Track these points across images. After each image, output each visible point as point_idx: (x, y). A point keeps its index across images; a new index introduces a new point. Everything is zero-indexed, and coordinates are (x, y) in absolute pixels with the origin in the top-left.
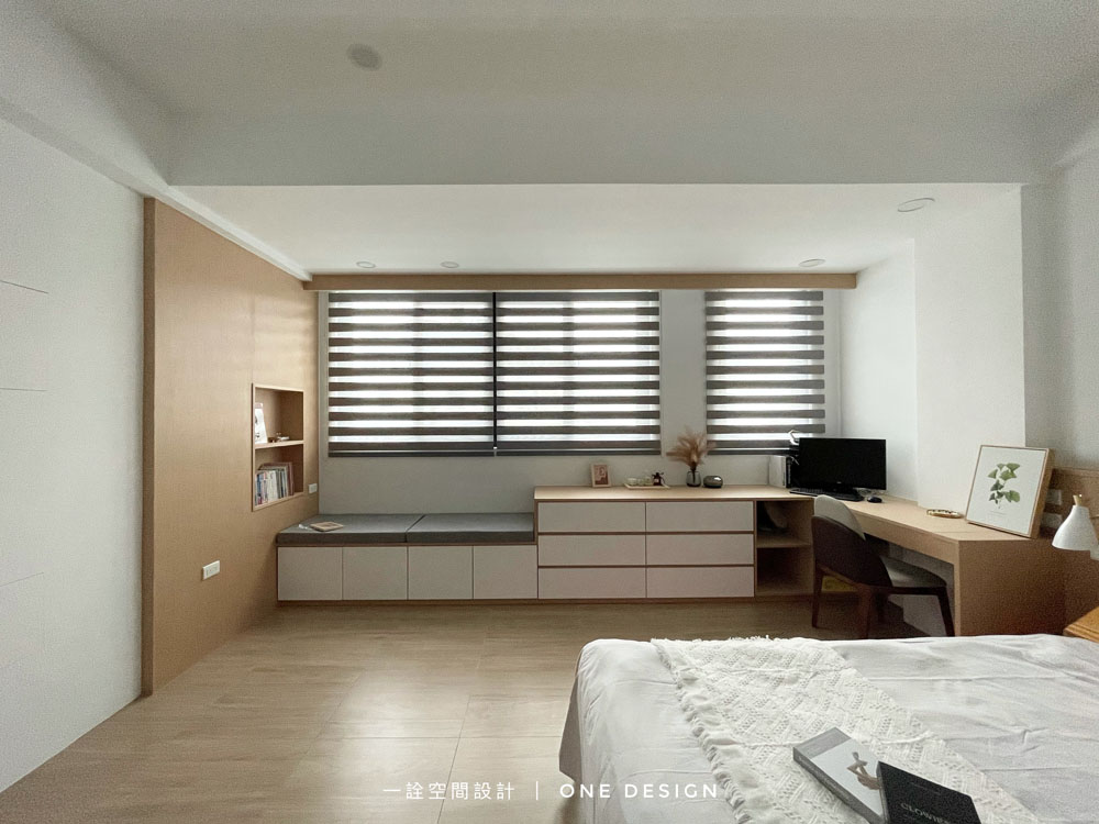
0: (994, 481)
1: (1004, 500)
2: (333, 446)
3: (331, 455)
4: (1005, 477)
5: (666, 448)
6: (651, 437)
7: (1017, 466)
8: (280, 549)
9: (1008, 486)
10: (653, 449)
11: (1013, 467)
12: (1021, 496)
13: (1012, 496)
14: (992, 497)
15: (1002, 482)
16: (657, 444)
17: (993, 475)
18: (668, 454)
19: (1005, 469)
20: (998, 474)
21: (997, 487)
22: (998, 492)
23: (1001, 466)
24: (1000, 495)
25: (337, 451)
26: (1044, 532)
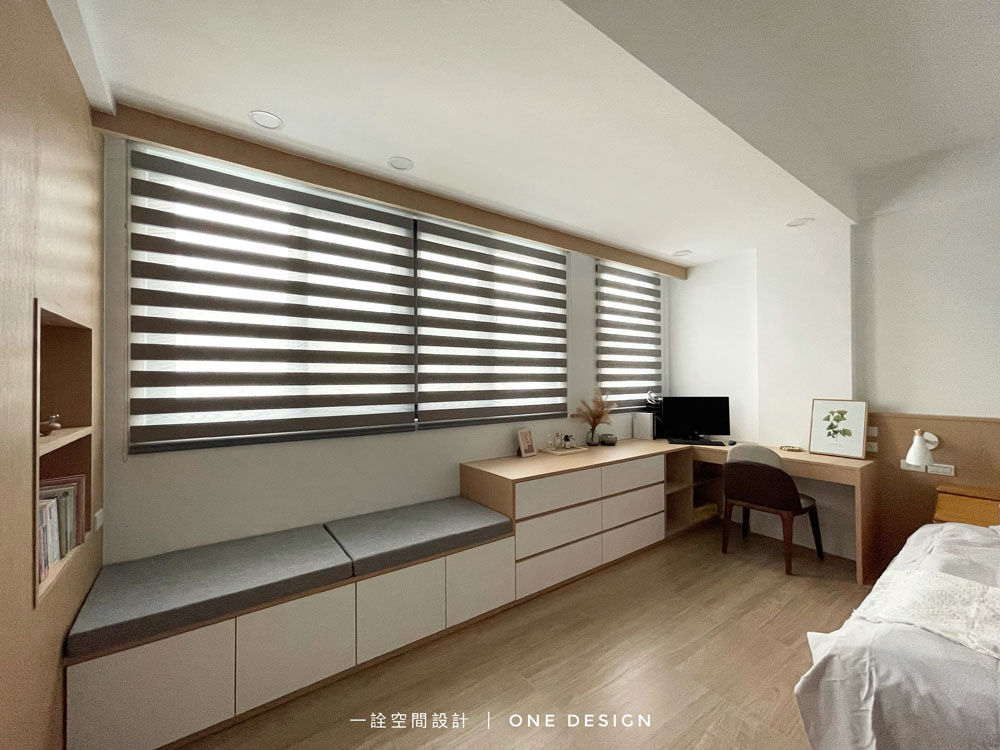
0: (829, 423)
1: (839, 435)
2: (137, 433)
3: (134, 451)
4: (837, 420)
5: (571, 411)
6: (559, 400)
7: (846, 412)
8: (69, 669)
9: (841, 426)
10: (559, 412)
11: (842, 413)
12: (852, 431)
13: (845, 432)
14: (829, 434)
15: (835, 423)
16: (563, 406)
17: (828, 419)
18: (572, 416)
19: (836, 414)
20: (832, 418)
21: (831, 427)
22: (833, 431)
23: (832, 413)
24: (836, 432)
25: (144, 443)
26: (868, 455)
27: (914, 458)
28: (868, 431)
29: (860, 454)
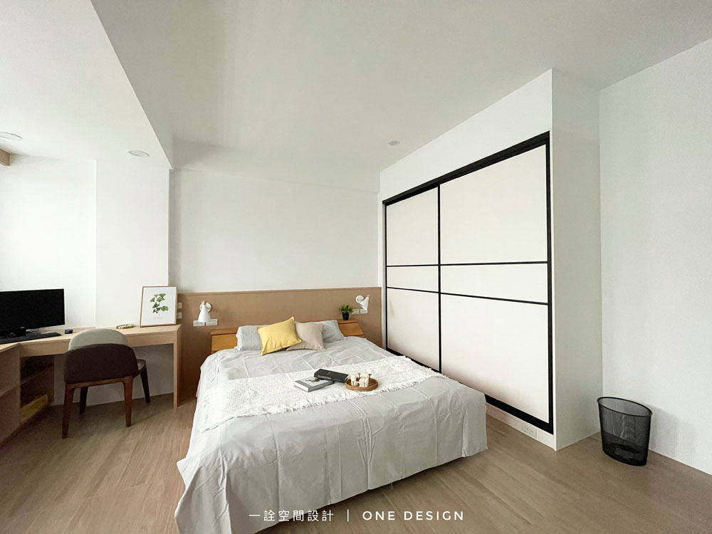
0: (154, 303)
1: (161, 311)
4: (159, 300)
9: (161, 304)
11: (162, 295)
12: (168, 307)
13: (164, 308)
14: (154, 311)
15: (158, 303)
17: (153, 300)
19: (159, 296)
22: (156, 308)
23: (156, 296)
26: (178, 321)
27: (202, 319)
28: (177, 306)
29: (174, 322)
